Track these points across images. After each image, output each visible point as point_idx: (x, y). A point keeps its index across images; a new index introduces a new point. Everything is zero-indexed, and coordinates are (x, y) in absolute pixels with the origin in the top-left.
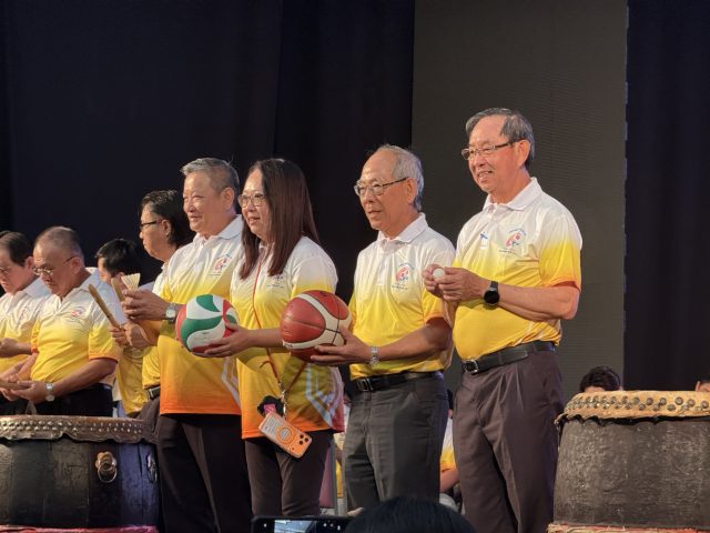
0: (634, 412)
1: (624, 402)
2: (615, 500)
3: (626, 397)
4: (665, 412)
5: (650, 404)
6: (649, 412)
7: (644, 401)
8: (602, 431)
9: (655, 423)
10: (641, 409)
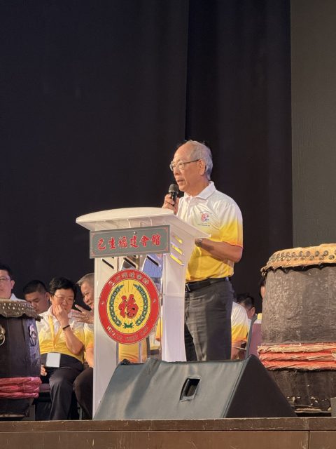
0: (307, 262)
1: (300, 255)
2: (294, 325)
3: (302, 252)
4: (327, 260)
5: (317, 256)
6: (317, 261)
7: (313, 254)
8: (286, 276)
9: (321, 269)
10: (311, 259)
